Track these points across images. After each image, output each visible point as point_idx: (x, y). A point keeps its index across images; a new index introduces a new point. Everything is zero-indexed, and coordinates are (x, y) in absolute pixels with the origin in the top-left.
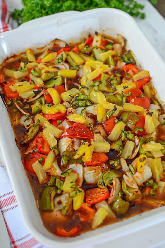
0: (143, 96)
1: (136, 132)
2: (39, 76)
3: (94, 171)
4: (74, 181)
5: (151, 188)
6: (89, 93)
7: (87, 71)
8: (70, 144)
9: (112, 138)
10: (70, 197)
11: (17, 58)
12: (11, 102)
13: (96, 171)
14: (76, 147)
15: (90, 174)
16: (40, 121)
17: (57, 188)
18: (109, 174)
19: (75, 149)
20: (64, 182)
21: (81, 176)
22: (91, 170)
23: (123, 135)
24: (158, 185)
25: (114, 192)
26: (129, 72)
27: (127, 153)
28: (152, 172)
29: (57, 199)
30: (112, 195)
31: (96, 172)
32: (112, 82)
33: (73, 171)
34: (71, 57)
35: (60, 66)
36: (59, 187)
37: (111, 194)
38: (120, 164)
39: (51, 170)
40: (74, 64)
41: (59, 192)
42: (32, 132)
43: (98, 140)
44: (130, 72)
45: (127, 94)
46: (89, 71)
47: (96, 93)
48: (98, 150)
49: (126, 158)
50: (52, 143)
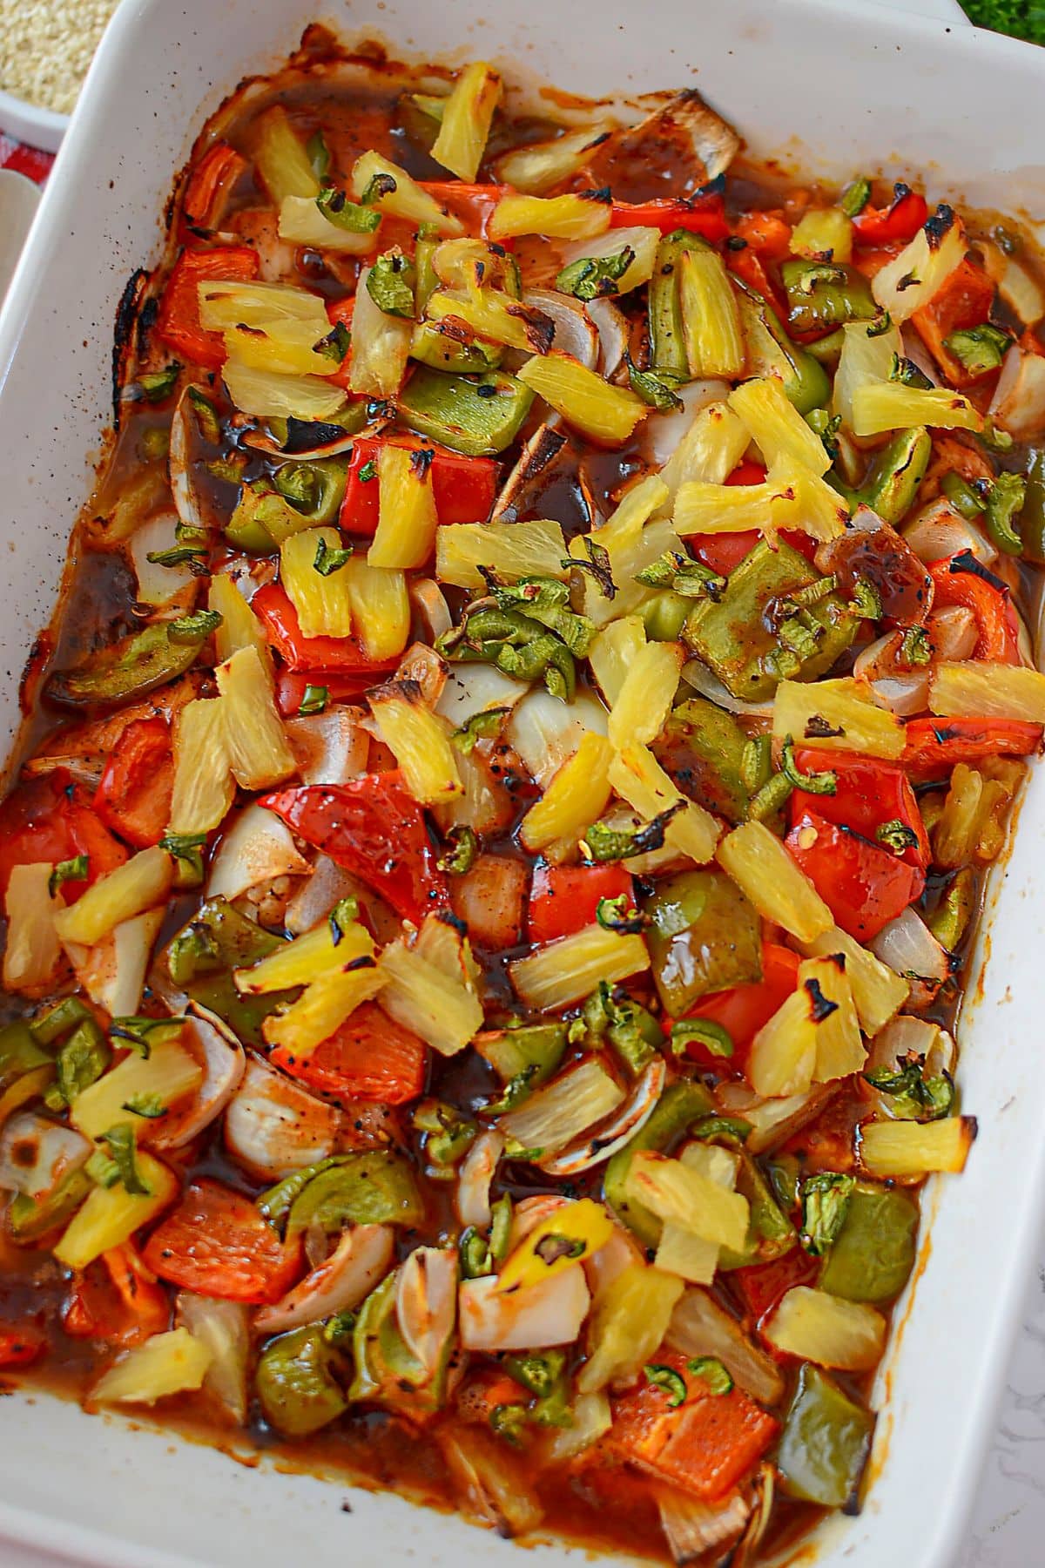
0: (897, 840)
1: (678, 1046)
2: (405, 318)
3: (290, 1116)
4: (148, 1111)
5: (520, 1397)
6: (604, 618)
7: (701, 453)
8: (275, 878)
9: (530, 984)
10: (82, 1171)
11: (391, 83)
12: (162, 380)
13: (302, 1121)
14: (297, 917)
15: (262, 1116)
16: (219, 624)
17: (53, 1076)
18: (363, 1181)
19: (290, 919)
20: (106, 1071)
21: (214, 1093)
22: (283, 1099)
23: (596, 1015)
24: (567, 1410)
25: (313, 1295)
26: (946, 617)
27: (539, 1129)
28: (585, 1326)
29: (27, 1130)
30: (292, 1307)
31: (297, 1126)
32: (789, 631)
33: (189, 1043)
34: (679, 290)
35: (570, 318)
36: (68, 1077)
37: (293, 1297)
38: (460, 1161)
39: (89, 960)
40: (669, 352)
41: (54, 1101)
42: (146, 657)
43: (432, 954)
44: (956, 622)
45: (806, 774)
46: (710, 463)
47: (638, 647)
48: (398, 1009)
49: (516, 1149)
50: (186, 811)
